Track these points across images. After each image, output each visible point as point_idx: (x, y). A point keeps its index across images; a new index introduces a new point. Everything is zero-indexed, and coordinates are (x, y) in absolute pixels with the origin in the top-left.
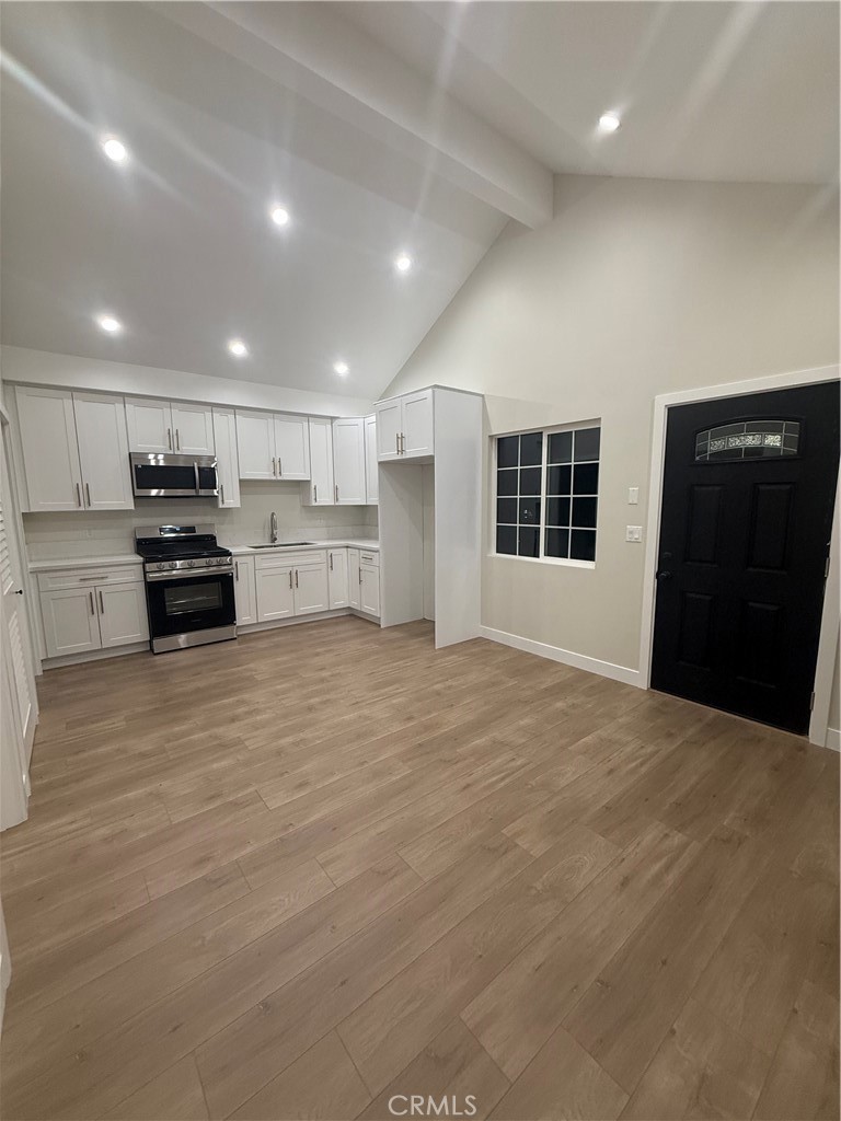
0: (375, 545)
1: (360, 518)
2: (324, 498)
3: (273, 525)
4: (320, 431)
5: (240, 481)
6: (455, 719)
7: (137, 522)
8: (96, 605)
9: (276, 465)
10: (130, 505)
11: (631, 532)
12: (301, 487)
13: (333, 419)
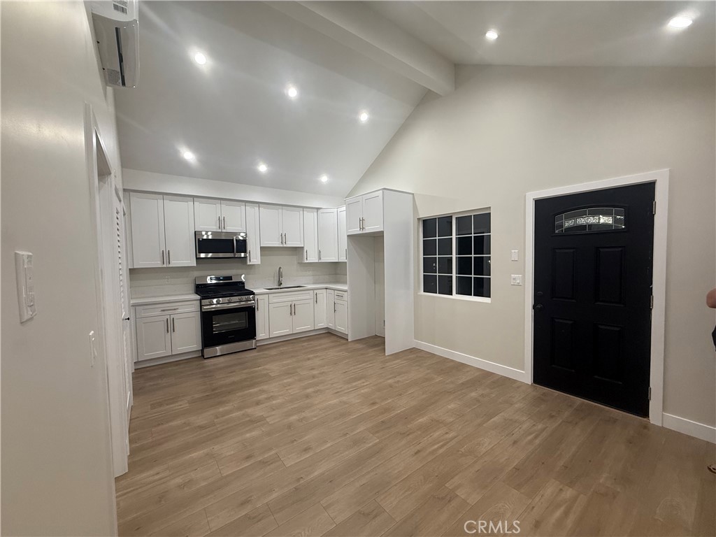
0: (345, 287)
1: (335, 271)
2: (312, 258)
3: (280, 275)
4: (310, 217)
5: (261, 248)
6: (404, 404)
7: (196, 274)
8: (170, 326)
9: (283, 237)
10: (194, 263)
11: (514, 279)
12: (298, 251)
13: (318, 209)
